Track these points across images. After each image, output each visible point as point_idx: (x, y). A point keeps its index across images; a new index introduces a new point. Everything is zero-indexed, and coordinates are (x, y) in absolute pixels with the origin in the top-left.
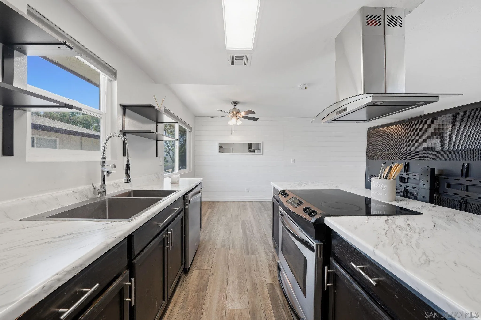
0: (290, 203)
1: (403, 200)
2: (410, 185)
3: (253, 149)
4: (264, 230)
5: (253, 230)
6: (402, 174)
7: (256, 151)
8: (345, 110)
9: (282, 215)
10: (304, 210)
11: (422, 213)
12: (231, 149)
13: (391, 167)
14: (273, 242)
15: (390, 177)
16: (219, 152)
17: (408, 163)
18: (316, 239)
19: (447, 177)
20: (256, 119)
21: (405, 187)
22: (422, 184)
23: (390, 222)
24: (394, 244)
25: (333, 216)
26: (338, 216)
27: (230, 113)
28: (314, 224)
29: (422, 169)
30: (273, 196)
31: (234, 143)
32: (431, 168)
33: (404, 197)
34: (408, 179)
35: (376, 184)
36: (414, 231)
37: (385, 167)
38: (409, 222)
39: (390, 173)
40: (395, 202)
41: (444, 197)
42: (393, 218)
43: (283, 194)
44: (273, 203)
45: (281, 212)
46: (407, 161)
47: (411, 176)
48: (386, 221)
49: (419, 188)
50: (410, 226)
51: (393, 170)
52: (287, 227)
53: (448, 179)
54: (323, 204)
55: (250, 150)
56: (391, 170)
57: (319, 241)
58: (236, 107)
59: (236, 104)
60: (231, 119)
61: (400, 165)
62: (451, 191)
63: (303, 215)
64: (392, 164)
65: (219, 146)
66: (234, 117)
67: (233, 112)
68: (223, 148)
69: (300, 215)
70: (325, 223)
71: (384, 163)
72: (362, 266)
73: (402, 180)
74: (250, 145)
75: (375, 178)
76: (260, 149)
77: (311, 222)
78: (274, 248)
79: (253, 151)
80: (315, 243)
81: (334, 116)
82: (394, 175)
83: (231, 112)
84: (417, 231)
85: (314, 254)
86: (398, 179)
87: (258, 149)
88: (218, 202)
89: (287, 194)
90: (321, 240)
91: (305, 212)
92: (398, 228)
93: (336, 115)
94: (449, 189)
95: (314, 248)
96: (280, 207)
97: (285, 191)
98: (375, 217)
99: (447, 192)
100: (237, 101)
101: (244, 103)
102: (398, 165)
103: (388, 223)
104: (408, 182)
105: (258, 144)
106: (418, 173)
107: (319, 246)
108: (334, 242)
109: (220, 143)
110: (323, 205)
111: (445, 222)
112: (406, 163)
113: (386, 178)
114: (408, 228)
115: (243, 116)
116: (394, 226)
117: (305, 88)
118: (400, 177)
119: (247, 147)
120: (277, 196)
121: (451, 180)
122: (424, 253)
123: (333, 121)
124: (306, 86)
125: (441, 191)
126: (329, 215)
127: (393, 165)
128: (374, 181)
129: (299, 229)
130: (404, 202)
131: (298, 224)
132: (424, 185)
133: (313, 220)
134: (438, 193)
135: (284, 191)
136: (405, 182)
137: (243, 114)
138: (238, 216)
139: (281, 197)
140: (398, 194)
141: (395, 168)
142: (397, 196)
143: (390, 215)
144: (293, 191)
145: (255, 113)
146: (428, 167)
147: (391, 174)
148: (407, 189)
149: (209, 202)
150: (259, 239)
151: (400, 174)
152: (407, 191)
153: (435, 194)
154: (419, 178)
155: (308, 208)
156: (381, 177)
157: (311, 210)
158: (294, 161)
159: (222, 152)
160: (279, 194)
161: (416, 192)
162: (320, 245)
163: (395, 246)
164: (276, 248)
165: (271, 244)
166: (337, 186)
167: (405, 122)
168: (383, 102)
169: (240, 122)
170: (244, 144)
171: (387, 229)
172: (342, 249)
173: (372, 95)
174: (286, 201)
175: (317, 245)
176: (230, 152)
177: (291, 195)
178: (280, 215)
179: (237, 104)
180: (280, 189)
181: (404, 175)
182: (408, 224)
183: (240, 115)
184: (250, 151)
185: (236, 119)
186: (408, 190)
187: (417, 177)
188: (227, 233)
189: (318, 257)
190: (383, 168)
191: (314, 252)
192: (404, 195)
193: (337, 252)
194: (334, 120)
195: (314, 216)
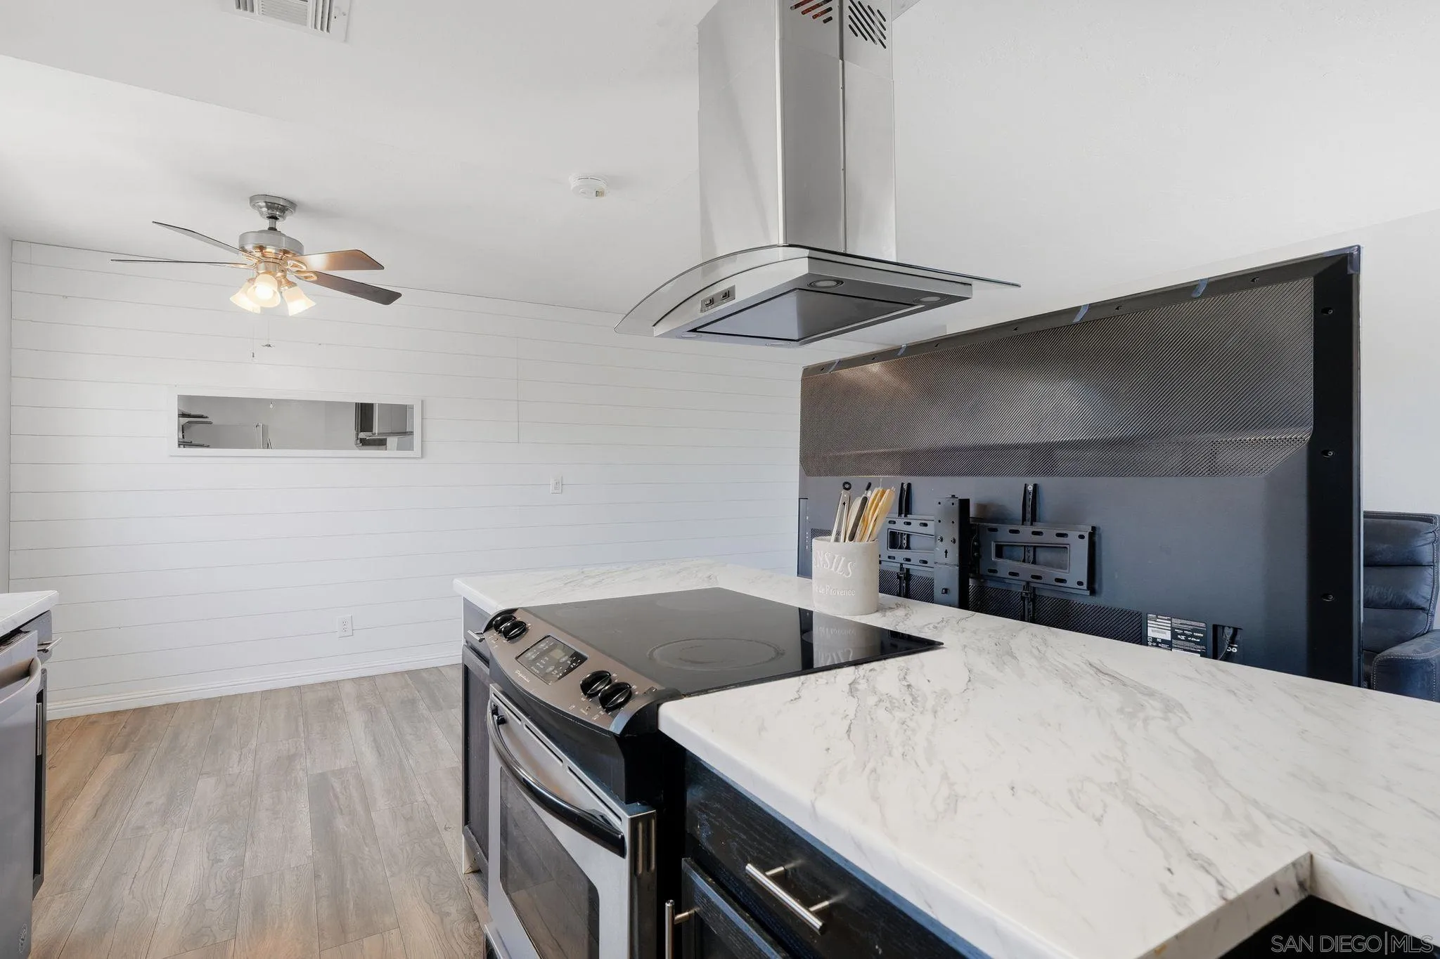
0: (528, 666)
1: (898, 606)
2: (915, 556)
3: (376, 430)
4: (430, 799)
5: (373, 814)
6: (895, 520)
7: (392, 441)
8: (727, 295)
9: (502, 721)
10: (586, 687)
11: (943, 644)
12: (261, 429)
13: (865, 500)
14: (466, 847)
15: (862, 533)
16: (184, 443)
17: (909, 485)
18: (630, 797)
19: (994, 525)
20: (388, 297)
21: (902, 564)
22: (940, 548)
23: (862, 685)
24: (870, 766)
25: (689, 695)
26: (706, 691)
27: (243, 249)
28: (621, 739)
29: (939, 503)
30: (463, 642)
31: (271, 401)
32: (961, 501)
33: (899, 595)
34: (908, 536)
35: (824, 560)
36: (924, 708)
37: (851, 500)
38: (911, 679)
39: (864, 520)
40: (878, 615)
41: (990, 584)
42: (871, 670)
43: (502, 628)
44: (466, 671)
45: (495, 711)
46: (906, 480)
47: (915, 527)
48: (850, 685)
49: (936, 563)
50: (913, 690)
51: (870, 510)
52: (523, 773)
53: (995, 530)
54: (657, 651)
55: (362, 435)
56: (866, 512)
57: (643, 804)
58: (279, 225)
59: (277, 209)
60: (252, 280)
61: (888, 491)
62: (1005, 566)
63: (582, 710)
64: (867, 489)
65: (183, 415)
66: (268, 272)
67: (261, 248)
68: (210, 423)
69: (571, 709)
70: (660, 729)
71: (847, 486)
72: (781, 869)
73: (895, 540)
74: (365, 413)
75: (822, 540)
76: (411, 433)
77: (609, 732)
78: (473, 872)
79: (381, 443)
80: (626, 817)
81: (695, 313)
82: (874, 526)
83: (249, 247)
84: (930, 703)
85: (623, 864)
86: (885, 539)
87: (405, 433)
88: (171, 708)
89: (521, 628)
90: (648, 802)
91: (590, 696)
92: (881, 704)
93: (701, 311)
94: (1000, 560)
95: (623, 837)
96: (494, 688)
97: (515, 615)
98: (822, 678)
99: (995, 571)
100: (286, 197)
101: (322, 213)
102: (883, 493)
103: (857, 690)
104: (908, 547)
105: (402, 412)
106: (932, 518)
107: (640, 826)
108: (694, 796)
109: (184, 399)
110: (656, 653)
111: (993, 663)
112: (902, 484)
113: (852, 538)
114: (909, 699)
115: (315, 273)
116: (872, 700)
117: (597, 194)
118: (889, 530)
119: (350, 420)
120: (481, 641)
121: (1004, 535)
122: (945, 776)
123: (693, 335)
124: (602, 185)
125: (983, 569)
126: (675, 695)
127: (869, 492)
128: (822, 549)
129: (569, 772)
130: (900, 613)
131: (564, 751)
132: (946, 552)
133: (617, 725)
134: (978, 577)
135: (508, 615)
136: (901, 548)
137: (317, 262)
138: (291, 758)
139: (495, 644)
140: (884, 588)
141: (874, 505)
142: (881, 595)
143: (862, 664)
144: (545, 613)
145: (383, 268)
146: (953, 496)
147: (865, 523)
148: (908, 570)
149: (114, 714)
150: (402, 849)
151: (890, 522)
152: (907, 576)
153: (972, 578)
154: (935, 533)
155: (600, 676)
156: (838, 533)
157: (610, 682)
158: (560, 485)
159: (208, 446)
160: (484, 632)
161: (929, 576)
162: (646, 819)
163: (872, 771)
164: (478, 871)
165: (460, 857)
166: (709, 577)
167: (899, 354)
168: (839, 282)
169: (299, 303)
170: (331, 408)
171: (852, 716)
172: (720, 819)
173: (806, 252)
174: (517, 658)
175: (634, 823)
176: (252, 446)
177: (536, 629)
178: (491, 720)
179: (283, 210)
180: (493, 607)
181: (900, 526)
182: (909, 686)
183: (304, 268)
184: (364, 443)
185: (280, 283)
186: (911, 572)
187: (930, 529)
188: (221, 861)
189: (640, 871)
190: (844, 504)
191: (622, 854)
192: (900, 591)
193: (703, 833)
194: (694, 330)
195: (622, 704)
